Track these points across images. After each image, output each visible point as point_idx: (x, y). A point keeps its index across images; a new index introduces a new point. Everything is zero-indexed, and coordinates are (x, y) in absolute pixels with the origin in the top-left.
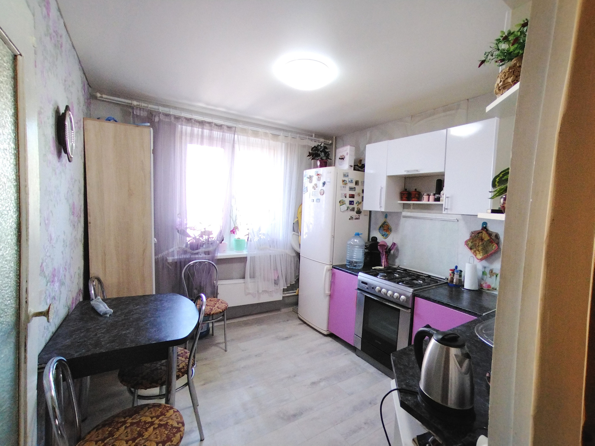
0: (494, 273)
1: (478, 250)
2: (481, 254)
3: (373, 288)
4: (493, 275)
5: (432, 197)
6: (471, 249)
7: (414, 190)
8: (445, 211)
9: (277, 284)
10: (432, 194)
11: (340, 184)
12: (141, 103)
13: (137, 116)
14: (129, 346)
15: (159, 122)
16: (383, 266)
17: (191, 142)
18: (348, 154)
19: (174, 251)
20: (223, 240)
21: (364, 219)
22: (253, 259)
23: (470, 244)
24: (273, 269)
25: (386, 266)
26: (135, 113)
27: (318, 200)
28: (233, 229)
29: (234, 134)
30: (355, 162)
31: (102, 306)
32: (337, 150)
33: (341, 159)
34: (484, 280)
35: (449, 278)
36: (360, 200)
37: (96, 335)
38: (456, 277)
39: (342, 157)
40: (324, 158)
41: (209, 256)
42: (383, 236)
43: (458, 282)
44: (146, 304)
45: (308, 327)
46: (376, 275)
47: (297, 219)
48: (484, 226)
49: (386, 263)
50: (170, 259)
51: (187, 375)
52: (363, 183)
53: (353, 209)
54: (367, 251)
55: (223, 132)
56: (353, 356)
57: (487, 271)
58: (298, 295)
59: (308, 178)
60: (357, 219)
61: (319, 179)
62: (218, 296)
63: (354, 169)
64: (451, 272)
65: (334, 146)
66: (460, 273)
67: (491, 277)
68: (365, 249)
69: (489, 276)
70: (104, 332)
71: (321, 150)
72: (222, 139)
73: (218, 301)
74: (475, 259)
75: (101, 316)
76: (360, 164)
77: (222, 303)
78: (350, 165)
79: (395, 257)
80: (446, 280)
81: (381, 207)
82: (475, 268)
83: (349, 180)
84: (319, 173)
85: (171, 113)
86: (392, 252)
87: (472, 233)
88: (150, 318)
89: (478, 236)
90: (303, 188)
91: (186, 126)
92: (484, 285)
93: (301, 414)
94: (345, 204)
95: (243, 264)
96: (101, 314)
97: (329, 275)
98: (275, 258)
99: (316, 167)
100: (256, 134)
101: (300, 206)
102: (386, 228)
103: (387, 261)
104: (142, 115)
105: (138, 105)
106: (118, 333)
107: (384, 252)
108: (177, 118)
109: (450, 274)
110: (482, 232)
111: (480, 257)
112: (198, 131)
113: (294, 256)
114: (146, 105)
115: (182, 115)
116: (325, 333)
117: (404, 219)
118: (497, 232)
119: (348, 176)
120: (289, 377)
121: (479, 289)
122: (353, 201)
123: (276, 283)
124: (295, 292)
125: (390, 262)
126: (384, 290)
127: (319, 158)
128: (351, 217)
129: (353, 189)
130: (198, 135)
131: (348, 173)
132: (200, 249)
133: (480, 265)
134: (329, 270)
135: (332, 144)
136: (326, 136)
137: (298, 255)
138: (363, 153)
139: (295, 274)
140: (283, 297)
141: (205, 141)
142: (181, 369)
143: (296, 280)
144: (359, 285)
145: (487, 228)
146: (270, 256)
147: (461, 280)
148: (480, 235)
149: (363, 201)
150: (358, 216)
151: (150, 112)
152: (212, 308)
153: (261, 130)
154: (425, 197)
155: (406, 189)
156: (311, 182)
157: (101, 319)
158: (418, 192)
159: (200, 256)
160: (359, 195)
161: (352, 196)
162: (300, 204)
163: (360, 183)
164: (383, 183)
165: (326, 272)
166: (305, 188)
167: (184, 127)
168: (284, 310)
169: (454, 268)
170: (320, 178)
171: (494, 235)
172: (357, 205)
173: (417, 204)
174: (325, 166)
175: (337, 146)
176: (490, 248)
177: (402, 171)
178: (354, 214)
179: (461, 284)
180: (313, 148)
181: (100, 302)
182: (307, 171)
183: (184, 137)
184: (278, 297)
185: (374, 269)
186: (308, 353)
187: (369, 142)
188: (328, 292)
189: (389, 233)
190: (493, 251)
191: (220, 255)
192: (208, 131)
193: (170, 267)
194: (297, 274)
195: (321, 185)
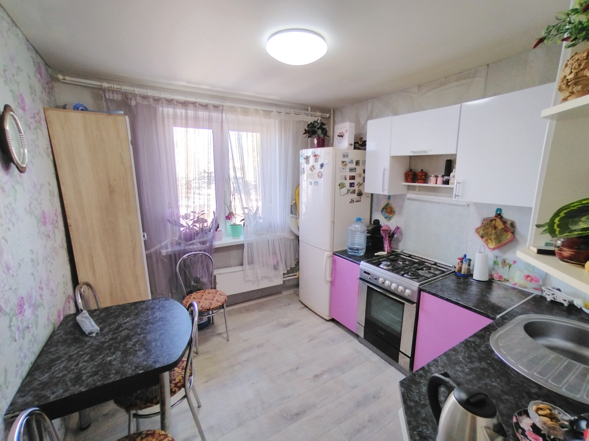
0: (507, 264)
1: (490, 239)
2: (494, 243)
3: (376, 279)
4: (506, 266)
5: (440, 180)
6: (482, 237)
7: (421, 171)
8: (455, 198)
9: (277, 270)
10: (440, 176)
11: (340, 165)
12: (113, 84)
13: (110, 100)
14: (112, 380)
15: (136, 106)
16: (386, 251)
17: (175, 125)
18: (348, 132)
19: (167, 244)
20: (218, 227)
21: (365, 201)
22: (250, 245)
23: (481, 232)
24: (271, 253)
25: (389, 251)
26: (107, 97)
27: (316, 183)
28: (228, 215)
29: (222, 113)
30: (355, 139)
31: (87, 322)
32: (336, 126)
33: (340, 136)
34: (495, 270)
35: (457, 267)
36: (361, 182)
37: (78, 365)
38: (465, 266)
39: (341, 135)
40: (322, 136)
41: (204, 246)
42: (386, 218)
43: (466, 272)
44: (137, 314)
45: (310, 311)
46: (378, 264)
47: (295, 201)
48: (499, 212)
49: (389, 248)
50: (164, 252)
51: (184, 388)
52: (364, 162)
53: (354, 192)
54: (369, 235)
55: (210, 112)
56: (355, 342)
57: (500, 261)
58: (298, 278)
59: (305, 159)
60: (358, 201)
61: (316, 160)
62: (217, 286)
63: (355, 148)
64: (459, 261)
65: (332, 121)
66: (469, 262)
67: (503, 267)
68: (367, 233)
69: (501, 266)
70: (87, 360)
71: (319, 126)
72: (209, 118)
73: (216, 294)
74: (487, 249)
75: (87, 336)
76: (361, 141)
77: (221, 295)
78: (349, 143)
79: (398, 241)
80: (453, 268)
81: (384, 190)
82: (486, 258)
83: (349, 160)
84: (316, 154)
85: (149, 95)
86: (395, 236)
87: (485, 220)
88: (140, 335)
89: (491, 223)
90: (300, 169)
91: (168, 108)
92: (495, 276)
93: (304, 412)
94: (345, 187)
95: (240, 251)
96: (87, 333)
97: (329, 262)
98: (273, 242)
99: (312, 146)
100: (245, 112)
101: (296, 189)
102: (388, 210)
103: (390, 247)
104: (115, 98)
105: (108, 87)
106: (103, 360)
107: (387, 236)
108: (157, 100)
109: (459, 263)
110: (495, 220)
111: (492, 246)
112: (182, 113)
113: (293, 240)
114: (119, 87)
115: (162, 96)
116: (328, 318)
117: (408, 201)
118: (513, 219)
119: (347, 156)
120: (292, 370)
121: (489, 279)
122: (354, 183)
123: (276, 268)
124: (296, 275)
125: (393, 246)
126: (387, 283)
127: (316, 135)
128: (352, 200)
129: (353, 170)
130: (181, 116)
131: (348, 153)
132: (194, 239)
133: (491, 255)
134: (329, 257)
135: (329, 117)
136: (323, 109)
137: (297, 237)
138: (364, 127)
139: (295, 256)
140: (284, 281)
141: (190, 122)
142: (178, 383)
143: (296, 263)
144: (361, 274)
145: (502, 215)
146: (268, 241)
147: (470, 269)
148: (493, 222)
149: (364, 181)
150: (360, 199)
151: (125, 95)
152: (211, 302)
153: (251, 107)
154: (433, 179)
155: (411, 170)
156: (308, 162)
157: (87, 339)
158: (424, 173)
159: (195, 246)
160: (360, 175)
161: (353, 178)
162: (298, 185)
163: (361, 163)
164: (386, 164)
165: (326, 259)
166: (301, 170)
167: (165, 109)
168: (285, 293)
169: (463, 256)
170: (318, 159)
171: (509, 223)
172: (357, 186)
173: (423, 186)
174: (323, 146)
175: (336, 120)
176: (504, 237)
177: (408, 152)
178: (355, 196)
179: (470, 275)
180: (308, 125)
181: (86, 318)
182: (303, 150)
183: (166, 120)
184: (278, 281)
185: (377, 256)
186: (310, 341)
187: (370, 117)
188: (329, 279)
189: (392, 215)
190: (507, 241)
191: (217, 244)
192: (192, 111)
193: (165, 260)
194: (297, 257)
195: (319, 167)
